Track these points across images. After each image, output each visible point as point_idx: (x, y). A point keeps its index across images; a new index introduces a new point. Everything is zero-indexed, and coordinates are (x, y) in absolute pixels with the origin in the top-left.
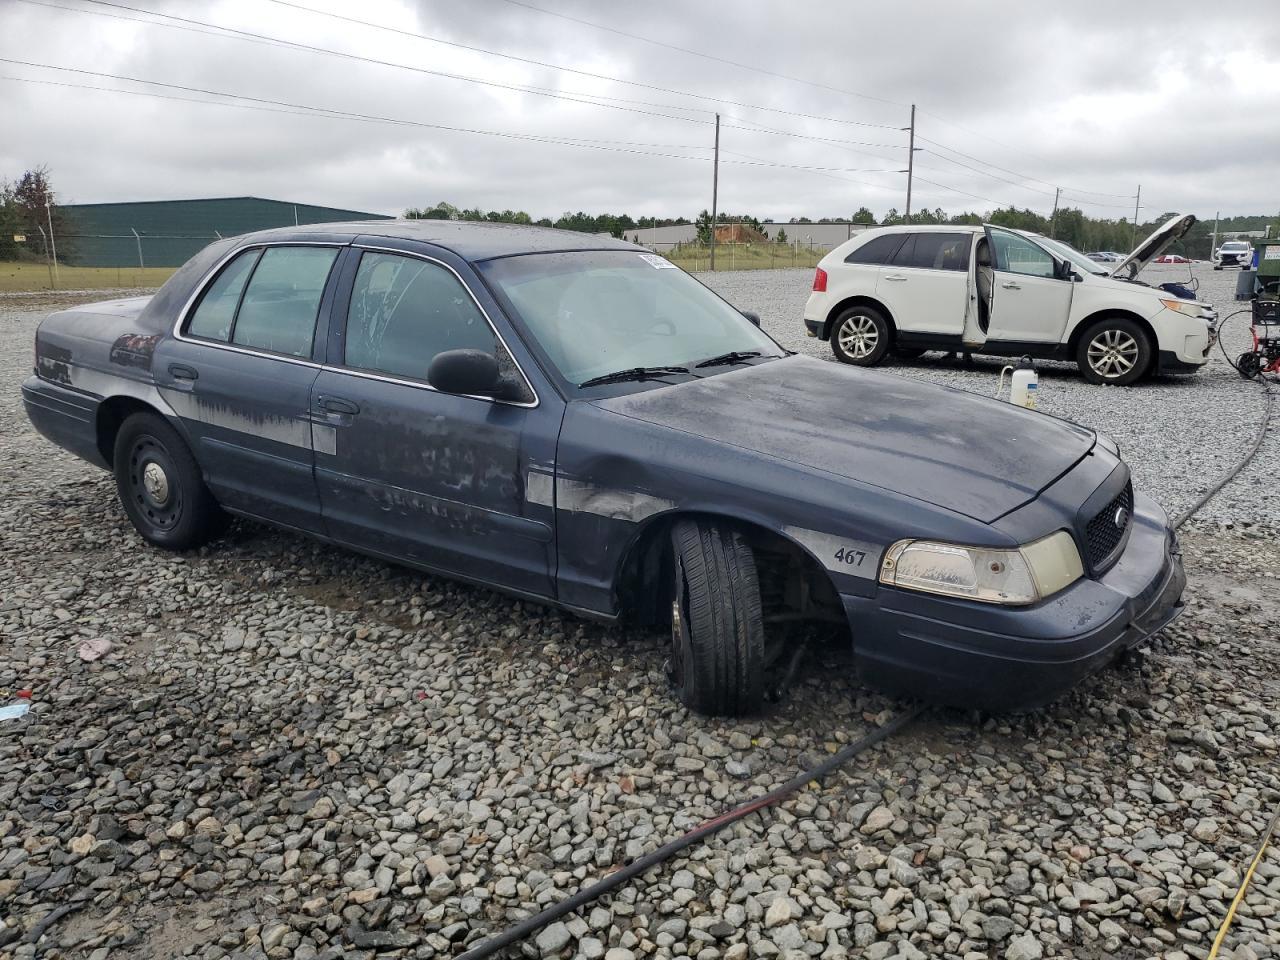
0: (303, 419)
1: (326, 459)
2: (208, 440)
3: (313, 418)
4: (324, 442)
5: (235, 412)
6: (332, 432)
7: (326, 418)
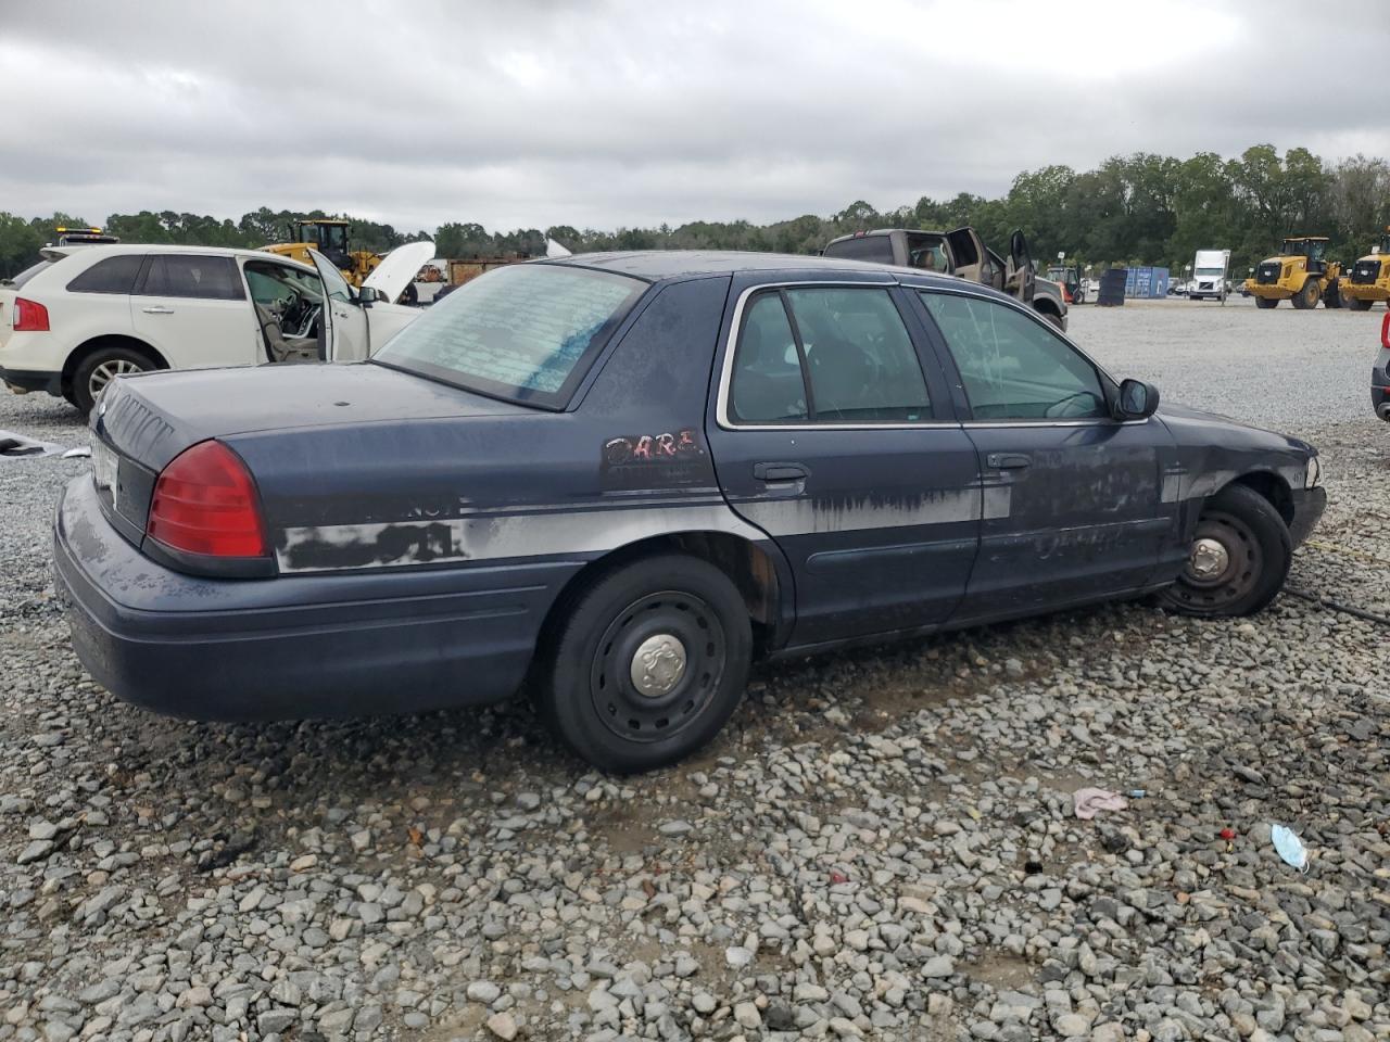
0: (972, 487)
1: (998, 525)
2: (821, 556)
3: (985, 483)
4: (997, 504)
5: (878, 502)
6: (1006, 492)
7: (1000, 478)
